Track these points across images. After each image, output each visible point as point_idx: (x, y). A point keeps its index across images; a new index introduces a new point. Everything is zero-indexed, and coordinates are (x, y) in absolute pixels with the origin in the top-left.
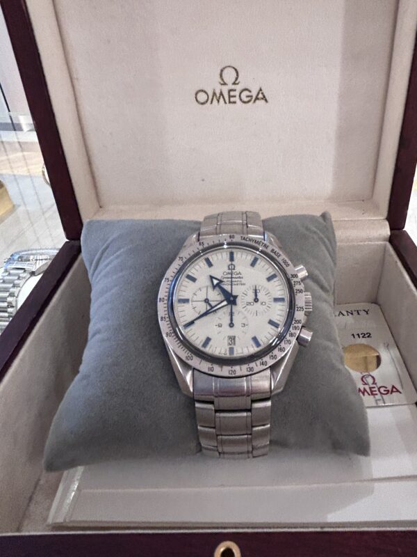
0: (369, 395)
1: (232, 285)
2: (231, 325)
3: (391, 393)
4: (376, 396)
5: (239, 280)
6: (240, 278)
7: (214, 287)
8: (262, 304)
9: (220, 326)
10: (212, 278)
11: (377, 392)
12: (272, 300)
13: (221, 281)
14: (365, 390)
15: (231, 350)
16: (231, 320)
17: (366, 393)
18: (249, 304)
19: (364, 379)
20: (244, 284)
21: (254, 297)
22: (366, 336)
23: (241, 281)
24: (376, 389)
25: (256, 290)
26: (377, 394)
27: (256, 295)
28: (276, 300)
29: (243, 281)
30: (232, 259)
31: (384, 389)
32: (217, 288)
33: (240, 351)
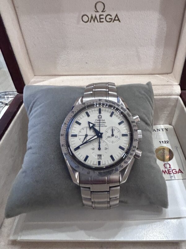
1: (100, 127)
2: (99, 149)
3: (178, 173)
5: (104, 124)
6: (104, 123)
7: (90, 128)
8: (116, 137)
9: (93, 149)
10: (89, 123)
12: (121, 135)
13: (94, 125)
14: (165, 171)
15: (99, 163)
16: (99, 146)
17: (166, 173)
18: (109, 137)
19: (165, 165)
20: (106, 126)
21: (111, 134)
22: (167, 142)
23: (104, 125)
24: (171, 171)
25: (113, 130)
27: (113, 133)
28: (123, 135)
29: (106, 124)
30: (100, 112)
31: (175, 171)
32: (92, 128)
33: (104, 163)
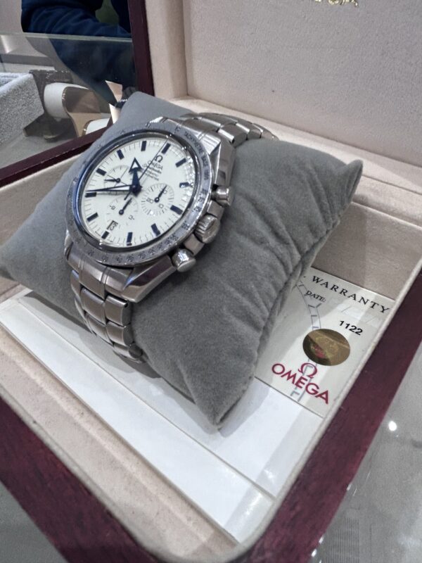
0: (293, 382)
1: (144, 173)
2: (121, 213)
3: (316, 397)
4: (298, 388)
5: (156, 173)
6: (158, 172)
7: (131, 170)
8: (159, 206)
9: (113, 208)
10: (135, 160)
11: (304, 387)
12: (170, 206)
13: (139, 168)
14: (294, 376)
15: (106, 235)
16: (125, 208)
17: (291, 379)
18: (149, 200)
19: (305, 367)
20: (158, 180)
21: (157, 196)
22: (356, 331)
23: (156, 175)
24: (306, 383)
25: (163, 190)
26: (301, 387)
27: (160, 195)
28: (174, 208)
29: (159, 176)
30: (164, 151)
31: (315, 388)
32: (132, 173)
33: (112, 239)
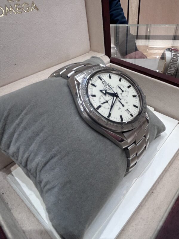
1: (111, 89)
5: (111, 86)
7: (105, 94)
8: (125, 91)
12: (127, 88)
13: (106, 90)
15: (131, 115)
16: (122, 104)
18: (121, 94)
20: (114, 87)
25: (119, 87)
27: (121, 89)
30: (101, 79)
33: (134, 113)
